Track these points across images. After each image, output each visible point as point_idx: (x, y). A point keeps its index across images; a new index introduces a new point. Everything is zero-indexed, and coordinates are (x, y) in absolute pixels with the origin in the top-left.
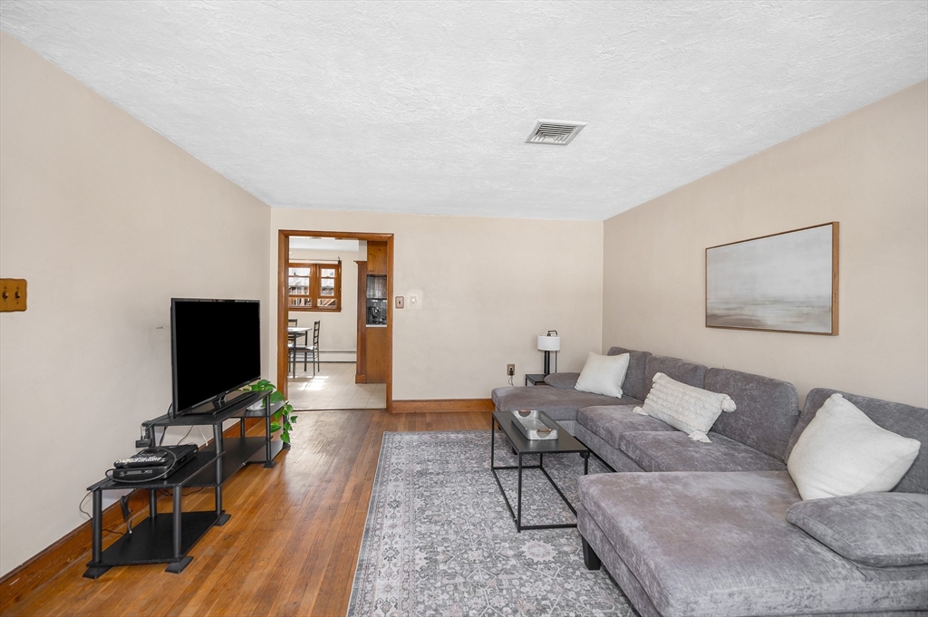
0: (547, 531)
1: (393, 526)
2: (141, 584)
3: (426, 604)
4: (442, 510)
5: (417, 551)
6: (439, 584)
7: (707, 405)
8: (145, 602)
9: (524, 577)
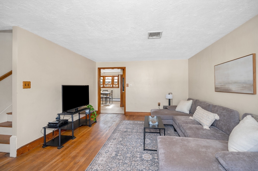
0: (152, 151)
1: (111, 145)
2: (51, 150)
3: (109, 166)
4: (126, 142)
5: (114, 152)
6: (115, 161)
7: (210, 117)
8: (50, 155)
9: (139, 163)
